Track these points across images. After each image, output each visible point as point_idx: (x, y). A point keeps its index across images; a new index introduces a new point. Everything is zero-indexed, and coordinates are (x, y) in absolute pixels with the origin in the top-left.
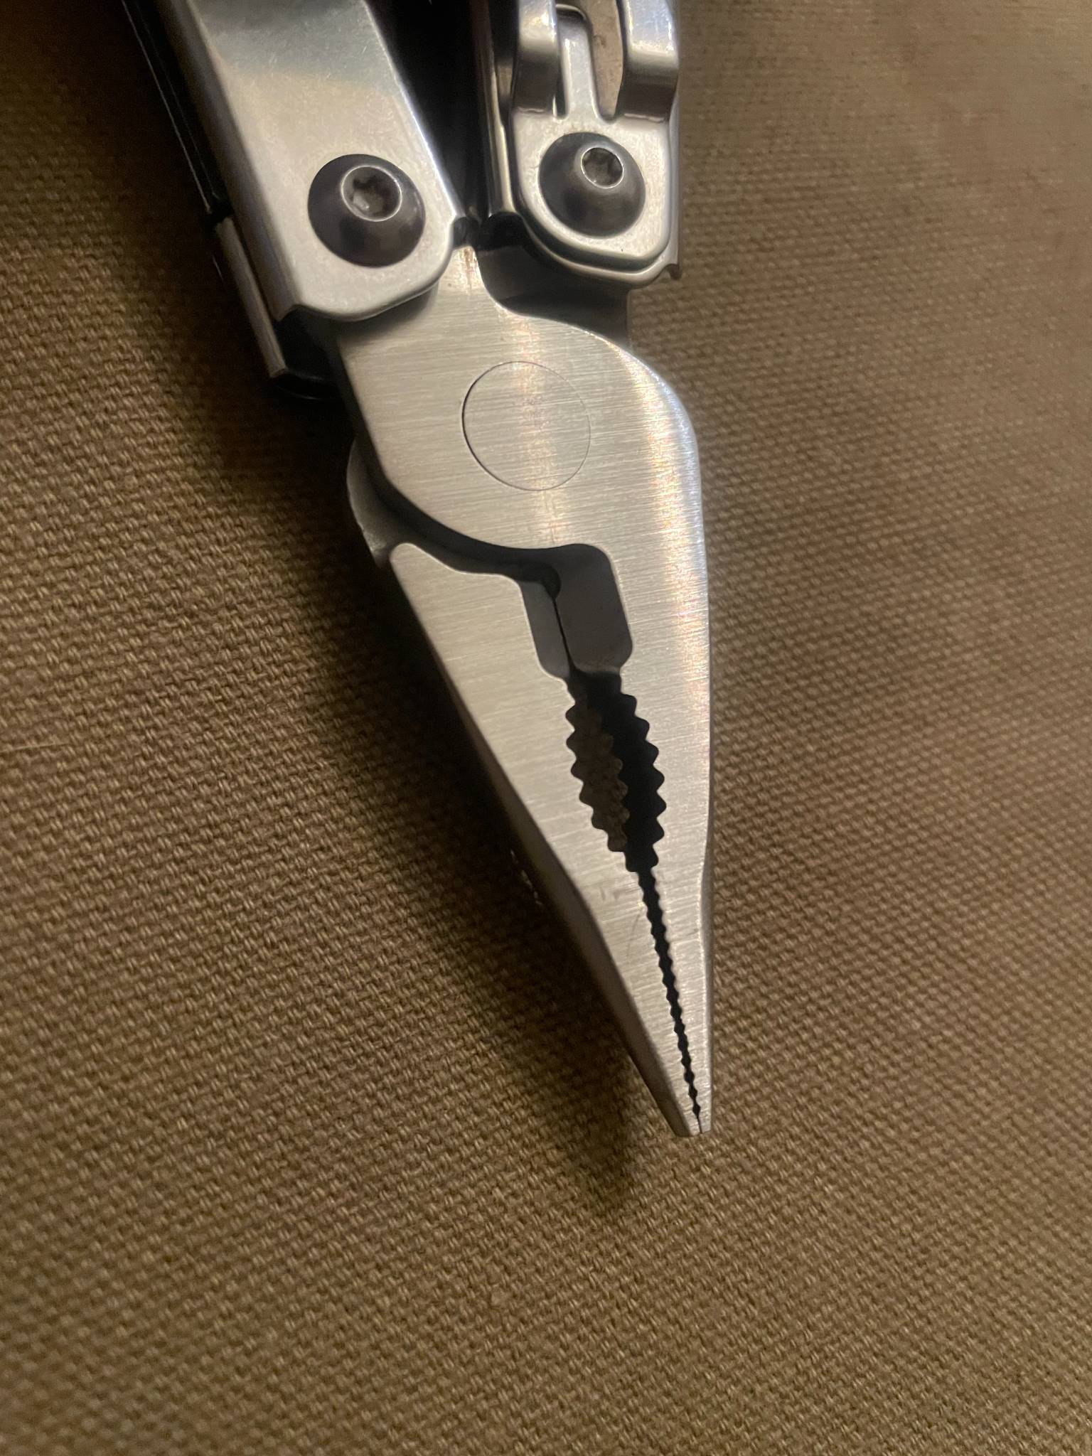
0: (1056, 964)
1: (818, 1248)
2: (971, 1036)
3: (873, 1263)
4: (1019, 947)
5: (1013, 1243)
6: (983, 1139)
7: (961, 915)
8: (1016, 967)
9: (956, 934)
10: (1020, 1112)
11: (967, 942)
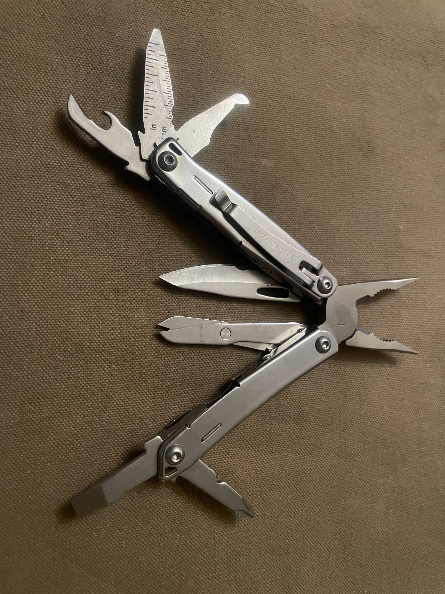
0: (284, 504)
1: (220, 547)
2: (262, 515)
3: (229, 552)
4: (277, 500)
5: (258, 555)
6: (258, 535)
7: (267, 492)
8: (275, 504)
9: (265, 495)
10: (267, 531)
11: (266, 497)
